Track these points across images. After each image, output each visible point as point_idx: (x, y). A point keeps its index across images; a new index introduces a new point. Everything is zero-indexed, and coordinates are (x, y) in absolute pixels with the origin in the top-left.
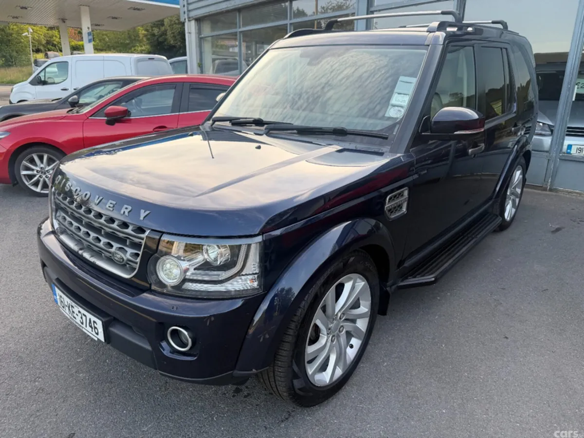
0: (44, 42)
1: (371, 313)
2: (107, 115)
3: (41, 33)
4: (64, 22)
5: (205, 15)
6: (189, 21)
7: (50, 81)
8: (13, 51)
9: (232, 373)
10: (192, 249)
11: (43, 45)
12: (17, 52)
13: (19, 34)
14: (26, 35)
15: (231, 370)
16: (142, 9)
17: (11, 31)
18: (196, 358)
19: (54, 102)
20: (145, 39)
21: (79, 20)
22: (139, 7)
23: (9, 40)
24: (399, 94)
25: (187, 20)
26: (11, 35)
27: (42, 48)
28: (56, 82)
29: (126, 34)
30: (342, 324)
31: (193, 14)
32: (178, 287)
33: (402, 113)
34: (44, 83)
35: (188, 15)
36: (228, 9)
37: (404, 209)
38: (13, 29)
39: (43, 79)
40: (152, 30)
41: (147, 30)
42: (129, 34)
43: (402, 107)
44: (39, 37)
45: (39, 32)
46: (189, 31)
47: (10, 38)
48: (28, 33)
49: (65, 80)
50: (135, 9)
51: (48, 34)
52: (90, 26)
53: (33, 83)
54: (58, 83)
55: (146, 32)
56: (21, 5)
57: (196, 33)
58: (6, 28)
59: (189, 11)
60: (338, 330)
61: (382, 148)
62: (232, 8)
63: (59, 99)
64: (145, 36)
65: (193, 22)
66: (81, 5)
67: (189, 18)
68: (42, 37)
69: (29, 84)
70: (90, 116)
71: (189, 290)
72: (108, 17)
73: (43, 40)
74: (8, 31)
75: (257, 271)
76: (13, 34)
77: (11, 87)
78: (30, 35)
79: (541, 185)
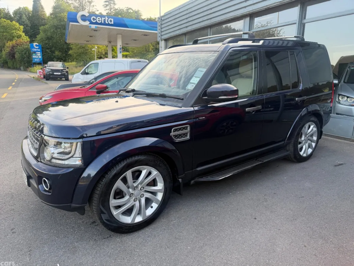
0: (104, 53)
1: (164, 190)
2: (97, 89)
3: (103, 49)
4: (110, 43)
5: (169, 37)
6: (161, 41)
7: (90, 73)
8: (87, 58)
9: (70, 205)
10: (58, 144)
11: (103, 55)
12: (89, 59)
13: (91, 49)
14: (94, 50)
15: (70, 203)
16: (148, 35)
17: (88, 48)
18: (51, 194)
19: (85, 83)
20: (152, 51)
21: (116, 41)
22: (146, 34)
23: (86, 53)
24: (196, 77)
25: (160, 40)
26: (88, 50)
27: (102, 56)
28: (93, 73)
29: (144, 48)
30: (142, 193)
31: (164, 37)
32: (50, 161)
33: (194, 87)
34: (87, 74)
35: (161, 38)
36: (179, 34)
37: (188, 137)
38: (89, 47)
39: (87, 72)
40: (156, 46)
41: (153, 46)
42: (145, 48)
43: (194, 84)
44: (102, 51)
45: (102, 48)
46: (161, 46)
47: (87, 51)
48: (95, 49)
49: (96, 73)
50: (144, 35)
51: (106, 49)
52: (121, 45)
53: (82, 74)
54: (94, 74)
55: (153, 47)
56: (90, 35)
57: (164, 47)
58: (85, 46)
59: (161, 35)
60: (140, 195)
61: (178, 104)
62: (181, 33)
63: (86, 82)
64: (153, 49)
65: (163, 41)
66: (118, 34)
67: (161, 39)
68: (103, 51)
69: (81, 74)
70: (90, 89)
71: (53, 163)
72: (132, 40)
73: (103, 52)
74: (87, 48)
75: (81, 156)
76: (89, 49)
77: (73, 76)
78: (95, 50)
79: (350, 138)
